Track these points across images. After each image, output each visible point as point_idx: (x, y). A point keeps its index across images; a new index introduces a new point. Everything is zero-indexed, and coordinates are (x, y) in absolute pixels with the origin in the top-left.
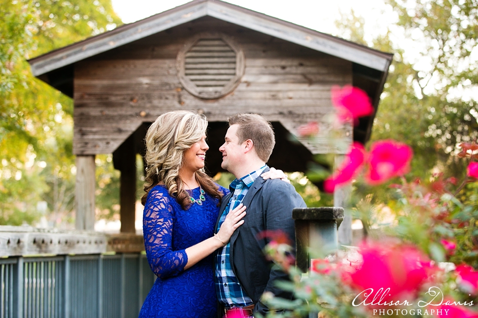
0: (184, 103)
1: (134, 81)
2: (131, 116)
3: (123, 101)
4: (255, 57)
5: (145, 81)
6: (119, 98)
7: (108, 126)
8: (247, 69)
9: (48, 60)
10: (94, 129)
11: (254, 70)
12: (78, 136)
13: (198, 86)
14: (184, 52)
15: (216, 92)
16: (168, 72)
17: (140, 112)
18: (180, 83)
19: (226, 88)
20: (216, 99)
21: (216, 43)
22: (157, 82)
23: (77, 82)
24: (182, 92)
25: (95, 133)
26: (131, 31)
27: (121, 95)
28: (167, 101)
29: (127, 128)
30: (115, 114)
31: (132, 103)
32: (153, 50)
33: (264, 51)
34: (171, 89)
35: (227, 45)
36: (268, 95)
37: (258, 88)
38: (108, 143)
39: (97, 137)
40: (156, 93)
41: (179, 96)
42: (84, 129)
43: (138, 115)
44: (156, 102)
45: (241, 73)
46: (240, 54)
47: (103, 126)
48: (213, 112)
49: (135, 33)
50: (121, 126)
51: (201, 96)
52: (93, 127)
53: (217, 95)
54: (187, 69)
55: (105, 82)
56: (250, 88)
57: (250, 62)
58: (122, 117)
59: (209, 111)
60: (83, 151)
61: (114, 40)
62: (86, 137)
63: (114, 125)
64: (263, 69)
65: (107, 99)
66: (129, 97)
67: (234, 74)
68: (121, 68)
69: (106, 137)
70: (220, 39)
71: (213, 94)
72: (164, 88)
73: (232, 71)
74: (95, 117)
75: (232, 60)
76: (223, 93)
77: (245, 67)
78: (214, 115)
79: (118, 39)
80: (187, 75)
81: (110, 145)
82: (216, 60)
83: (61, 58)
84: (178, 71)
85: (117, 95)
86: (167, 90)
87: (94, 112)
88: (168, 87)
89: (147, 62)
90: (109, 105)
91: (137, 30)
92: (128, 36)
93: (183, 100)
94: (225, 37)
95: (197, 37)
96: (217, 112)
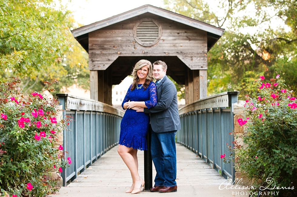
0: (136, 48)
1: (115, 39)
2: (114, 54)
3: (110, 47)
4: (166, 29)
5: (120, 39)
6: (108, 46)
7: (105, 58)
8: (163, 34)
9: (80, 30)
10: (98, 59)
11: (166, 35)
12: (91, 62)
13: (142, 41)
14: (136, 27)
15: (150, 44)
16: (130, 35)
17: (118, 52)
18: (135, 40)
19: (154, 42)
20: (150, 47)
21: (150, 23)
22: (125, 39)
23: (90, 39)
24: (135, 44)
25: (98, 61)
26: (116, 18)
27: (109, 45)
28: (129, 47)
29: (112, 59)
30: (107, 53)
31: (114, 48)
32: (123, 25)
33: (170, 27)
34: (131, 42)
35: (155, 24)
36: (172, 45)
37: (168, 42)
38: (104, 65)
39: (99, 63)
40: (124, 44)
41: (134, 45)
42: (93, 59)
43: (117, 53)
44: (124, 48)
45: (161, 36)
46: (160, 28)
47: (101, 58)
48: (149, 52)
49: (117, 19)
50: (110, 58)
51: (144, 45)
52: (97, 58)
53: (150, 45)
54: (137, 34)
55: (102, 39)
56: (164, 42)
57: (164, 31)
58: (110, 54)
59: (147, 52)
60: (93, 69)
61: (108, 22)
62: (94, 63)
63: (106, 58)
64: (170, 34)
65: (103, 46)
66: (113, 46)
67: (158, 36)
68: (109, 33)
69: (103, 63)
70: (152, 21)
71: (149, 44)
72: (128, 42)
73: (157, 35)
74: (98, 54)
75: (157, 30)
76: (153, 44)
77: (162, 33)
78: (150, 53)
79: (110, 22)
80: (137, 36)
81: (105, 66)
82: (150, 30)
83: (86, 30)
84: (134, 35)
85: (107, 45)
86: (129, 43)
87: (98, 52)
88: (129, 41)
89: (120, 31)
90: (104, 49)
91: (119, 18)
92: (115, 21)
93: (136, 47)
94: (153, 20)
95: (142, 20)
96: (151, 52)
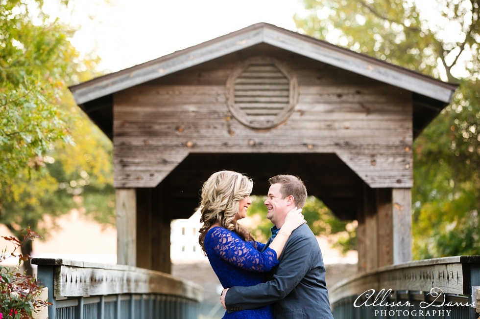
0: (233, 132)
1: (180, 108)
2: (177, 146)
3: (167, 130)
4: (309, 84)
5: (192, 108)
6: (163, 127)
7: (153, 157)
8: (301, 97)
9: (92, 87)
10: (137, 160)
11: (309, 99)
12: (119, 167)
13: (249, 115)
14: (234, 78)
15: (268, 122)
16: (217, 100)
17: (187, 142)
18: (230, 111)
19: (279, 117)
20: (268, 129)
21: (268, 68)
22: (204, 110)
23: (117, 109)
24: (231, 121)
25: (137, 164)
26: (182, 58)
27: (165, 124)
28: (215, 131)
29: (173, 160)
30: (159, 143)
31: (178, 133)
32: (200, 75)
33: (319, 78)
34: (219, 118)
35: (280, 71)
36: (323, 125)
37: (312, 118)
38: (152, 175)
39: (140, 168)
40: (204, 122)
41: (229, 126)
42: (125, 160)
43: (184, 145)
44: (203, 132)
45: (295, 101)
46: (294, 81)
47: (146, 157)
48: (265, 142)
49: (187, 60)
50: (166, 156)
51: (253, 125)
52: (135, 157)
53: (269, 125)
54: (236, 96)
55: (148, 110)
56: (304, 117)
57: (303, 90)
58: (167, 148)
59: (261, 141)
60: (124, 184)
61: (163, 68)
62: (127, 169)
63: (158, 156)
64: (318, 97)
65: (150, 127)
66: (174, 126)
67: (288, 103)
68: (165, 94)
69: (150, 168)
70: (272, 65)
71: (265, 123)
72: (212, 117)
73: (285, 99)
74: (137, 147)
75: (285, 87)
76: (276, 122)
77: (299, 95)
78: (266, 146)
79: (168, 66)
80: (236, 102)
81: (154, 177)
82: (267, 87)
83: (107, 86)
84: (227, 99)
85: (160, 124)
86: (215, 119)
87: (137, 142)
88: (216, 116)
89: (193, 88)
90: (152, 134)
91: (189, 57)
92: (179, 63)
93: (233, 129)
94: (277, 63)
95: (248, 62)
96: (270, 142)
